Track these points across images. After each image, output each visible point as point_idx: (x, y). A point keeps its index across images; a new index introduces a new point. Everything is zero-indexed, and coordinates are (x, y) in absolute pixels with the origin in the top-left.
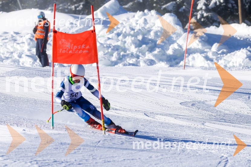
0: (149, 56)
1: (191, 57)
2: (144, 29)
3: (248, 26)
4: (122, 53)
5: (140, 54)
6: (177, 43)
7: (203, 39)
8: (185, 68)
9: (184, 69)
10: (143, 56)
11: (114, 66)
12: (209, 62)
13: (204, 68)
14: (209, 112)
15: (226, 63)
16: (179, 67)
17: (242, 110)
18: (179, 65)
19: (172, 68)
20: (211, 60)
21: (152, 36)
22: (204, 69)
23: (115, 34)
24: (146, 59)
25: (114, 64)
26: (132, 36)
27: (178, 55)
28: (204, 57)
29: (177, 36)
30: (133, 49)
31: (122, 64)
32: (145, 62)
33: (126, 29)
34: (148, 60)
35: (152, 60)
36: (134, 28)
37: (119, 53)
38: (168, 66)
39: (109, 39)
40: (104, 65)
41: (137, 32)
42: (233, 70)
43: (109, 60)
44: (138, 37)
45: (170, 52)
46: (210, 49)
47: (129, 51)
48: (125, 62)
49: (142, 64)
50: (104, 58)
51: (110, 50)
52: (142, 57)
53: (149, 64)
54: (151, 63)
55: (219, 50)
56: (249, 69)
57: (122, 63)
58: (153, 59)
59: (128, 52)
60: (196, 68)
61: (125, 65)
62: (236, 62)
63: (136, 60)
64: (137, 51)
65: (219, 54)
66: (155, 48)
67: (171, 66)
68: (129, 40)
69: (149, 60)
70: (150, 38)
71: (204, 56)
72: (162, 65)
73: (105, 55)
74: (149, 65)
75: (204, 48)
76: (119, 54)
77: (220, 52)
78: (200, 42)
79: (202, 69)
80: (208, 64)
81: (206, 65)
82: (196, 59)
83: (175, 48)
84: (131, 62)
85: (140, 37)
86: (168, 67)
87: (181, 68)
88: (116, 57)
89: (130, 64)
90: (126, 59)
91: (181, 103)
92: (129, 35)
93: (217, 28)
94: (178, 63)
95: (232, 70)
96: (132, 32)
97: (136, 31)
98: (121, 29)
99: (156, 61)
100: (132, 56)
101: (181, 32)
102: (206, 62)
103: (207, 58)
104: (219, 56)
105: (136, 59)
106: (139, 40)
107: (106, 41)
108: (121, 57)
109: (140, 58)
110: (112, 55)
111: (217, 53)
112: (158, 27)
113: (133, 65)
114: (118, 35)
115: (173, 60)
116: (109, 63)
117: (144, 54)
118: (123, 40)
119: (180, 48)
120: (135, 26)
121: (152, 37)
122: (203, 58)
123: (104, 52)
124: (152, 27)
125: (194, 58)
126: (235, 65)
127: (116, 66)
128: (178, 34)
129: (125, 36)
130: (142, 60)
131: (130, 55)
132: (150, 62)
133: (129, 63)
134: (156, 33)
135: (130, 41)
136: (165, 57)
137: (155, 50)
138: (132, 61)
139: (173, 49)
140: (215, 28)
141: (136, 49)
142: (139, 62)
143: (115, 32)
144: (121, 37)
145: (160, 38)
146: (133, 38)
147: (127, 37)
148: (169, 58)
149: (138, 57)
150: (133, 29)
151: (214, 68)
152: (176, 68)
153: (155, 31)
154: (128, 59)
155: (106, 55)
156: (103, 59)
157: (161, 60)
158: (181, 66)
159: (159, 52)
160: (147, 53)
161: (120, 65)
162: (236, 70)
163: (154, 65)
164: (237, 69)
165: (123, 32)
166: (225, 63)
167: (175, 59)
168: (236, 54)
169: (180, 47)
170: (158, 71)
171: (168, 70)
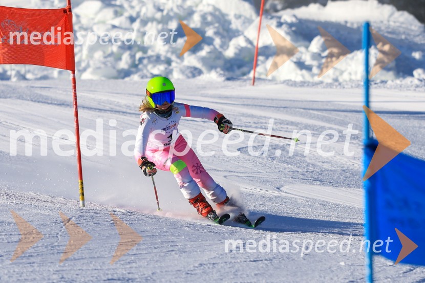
0: (191, 60)
1: (270, 63)
2: (181, 9)
3: (380, 5)
4: (139, 55)
5: (174, 58)
6: (245, 37)
7: (294, 29)
8: (255, 84)
9: (253, 84)
10: (179, 61)
11: (123, 78)
12: (304, 72)
13: (290, 83)
14: (291, 165)
15: (337, 73)
16: (245, 80)
17: (356, 163)
18: (245, 77)
19: (230, 83)
20: (309, 68)
21: (195, 22)
22: (292, 85)
23: (126, 18)
24: (184, 66)
25: (122, 75)
26: (159, 22)
27: (247, 59)
28: (295, 63)
29: (244, 23)
30: (160, 47)
31: (139, 76)
32: (182, 72)
33: (147, 9)
34: (188, 67)
35: (195, 69)
36: (162, 8)
37: (133, 53)
38: (223, 79)
39: (114, 27)
40: (105, 76)
41: (168, 14)
42: (346, 86)
43: (114, 68)
44: (170, 23)
45: (230, 53)
46: (307, 47)
47: (153, 51)
48: (145, 71)
49: (176, 75)
50: (104, 63)
51: (114, 48)
52: (177, 63)
53: (190, 75)
54: (195, 72)
55: (324, 50)
56: (376, 85)
57: (139, 73)
58: (199, 65)
59: (150, 53)
60: (276, 84)
61: (142, 77)
62: (356, 73)
63: (166, 69)
64: (167, 52)
65: (323, 57)
66: (203, 45)
67: (228, 79)
68: (152, 29)
69: (191, 67)
70: (192, 25)
71: (295, 60)
72: (213, 77)
73: (105, 57)
74: (188, 77)
75: (296, 45)
76: (133, 57)
77: (326, 53)
78: (288, 33)
79: (288, 84)
80: (303, 76)
81: (299, 79)
82: (280, 67)
83: (239, 45)
84: (155, 72)
85: (173, 26)
86: (224, 81)
87: (248, 82)
88: (127, 63)
90: (146, 66)
91: (240, 149)
92: (153, 19)
93: (321, 7)
94: (244, 74)
95: (344, 88)
96: (158, 15)
97: (165, 13)
98: (137, 9)
99: (204, 69)
100: (157, 59)
101: (251, 16)
102: (299, 72)
103: (301, 65)
104: (324, 60)
105: (166, 66)
106: (170, 30)
107: (108, 30)
108: (137, 62)
109: (174, 64)
110: (120, 59)
111: (320, 55)
112: (209, 5)
114: (132, 20)
115: (235, 67)
116: (114, 73)
117: (180, 57)
118: (142, 30)
119: (249, 46)
120: (164, 4)
121: (197, 25)
122: (293, 66)
123: (104, 53)
124: (197, 6)
126: (353, 77)
127: (127, 79)
128: (246, 18)
129: (145, 23)
130: (176, 67)
131: (155, 58)
132: (191, 72)
133: (152, 74)
134: (204, 17)
136: (221, 62)
137: (202, 49)
138: (159, 69)
139: (236, 48)
140: (319, 8)
141: (167, 47)
142: (171, 72)
143: (126, 14)
144: (136, 25)
145: (211, 27)
146: (160, 26)
147: (149, 25)
148: (228, 65)
149: (168, 62)
150: (160, 10)
151: (310, 84)
152: (238, 83)
153: (202, 13)
154: (149, 67)
155: (109, 59)
156: (102, 66)
157: (211, 67)
158: (249, 79)
159: (210, 53)
160: (186, 55)
161: (135, 77)
162: (352, 87)
164: (354, 85)
165: (142, 14)
166: (334, 74)
167: (240, 67)
168: (355, 58)
169: (251, 42)
170: (204, 88)
171: (222, 87)
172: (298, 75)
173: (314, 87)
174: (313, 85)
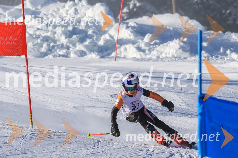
0: (80, 47)
1: (123, 48)
3: (181, 16)
4: (52, 44)
5: (71, 45)
6: (109, 34)
7: (135, 29)
9: (116, 60)
11: (44, 57)
12: (141, 53)
13: (136, 59)
15: (159, 54)
16: (111, 58)
19: (102, 59)
20: (144, 51)
21: (82, 26)
24: (76, 50)
25: (43, 55)
27: (110, 46)
30: (63, 40)
31: (52, 55)
32: (75, 53)
34: (79, 51)
37: (49, 44)
38: (99, 57)
39: (38, 29)
40: (33, 56)
42: (165, 61)
43: (39, 51)
45: (101, 43)
46: (142, 40)
48: (55, 53)
49: (72, 55)
50: (33, 49)
51: (39, 41)
54: (82, 54)
56: (181, 60)
58: (84, 50)
59: (58, 43)
60: (128, 60)
61: (55, 56)
62: (169, 53)
63: (67, 51)
64: (67, 42)
65: (151, 45)
66: (86, 39)
67: (102, 57)
71: (136, 46)
72: (93, 56)
73: (34, 46)
74: (79, 56)
75: (136, 38)
77: (152, 43)
78: (132, 32)
80: (140, 55)
81: (139, 57)
82: (128, 50)
83: (106, 39)
84: (61, 53)
85: (70, 28)
86: (100, 58)
88: (46, 48)
89: (60, 56)
91: (112, 95)
94: (109, 54)
99: (87, 52)
100: (62, 46)
101: (112, 23)
102: (138, 53)
103: (139, 49)
104: (152, 47)
106: (69, 31)
107: (35, 31)
108: (51, 48)
109: (71, 49)
110: (42, 46)
111: (149, 43)
112: (89, 17)
113: (63, 56)
115: (104, 51)
116: (39, 54)
117: (74, 45)
118: (53, 31)
119: (111, 39)
120: (66, 17)
121: (83, 28)
122: (135, 49)
123: (33, 43)
125: (126, 49)
126: (168, 56)
129: (55, 27)
130: (72, 51)
135: (61, 32)
136: (96, 48)
137: (86, 41)
139: (104, 40)
140: (148, 18)
141: (67, 40)
142: (69, 53)
144: (50, 28)
145: (91, 29)
146: (63, 29)
147: (57, 28)
148: (100, 49)
149: (68, 48)
152: (107, 59)
154: (58, 51)
155: (36, 46)
157: (91, 51)
158: (113, 57)
159: (90, 43)
160: (77, 44)
161: (50, 56)
162: (168, 61)
163: (85, 57)
166: (157, 54)
167: (106, 50)
168: (169, 45)
169: (112, 37)
170: (89, 62)
171: (99, 62)
172: (138, 55)
173: (148, 61)
174: (148, 60)
